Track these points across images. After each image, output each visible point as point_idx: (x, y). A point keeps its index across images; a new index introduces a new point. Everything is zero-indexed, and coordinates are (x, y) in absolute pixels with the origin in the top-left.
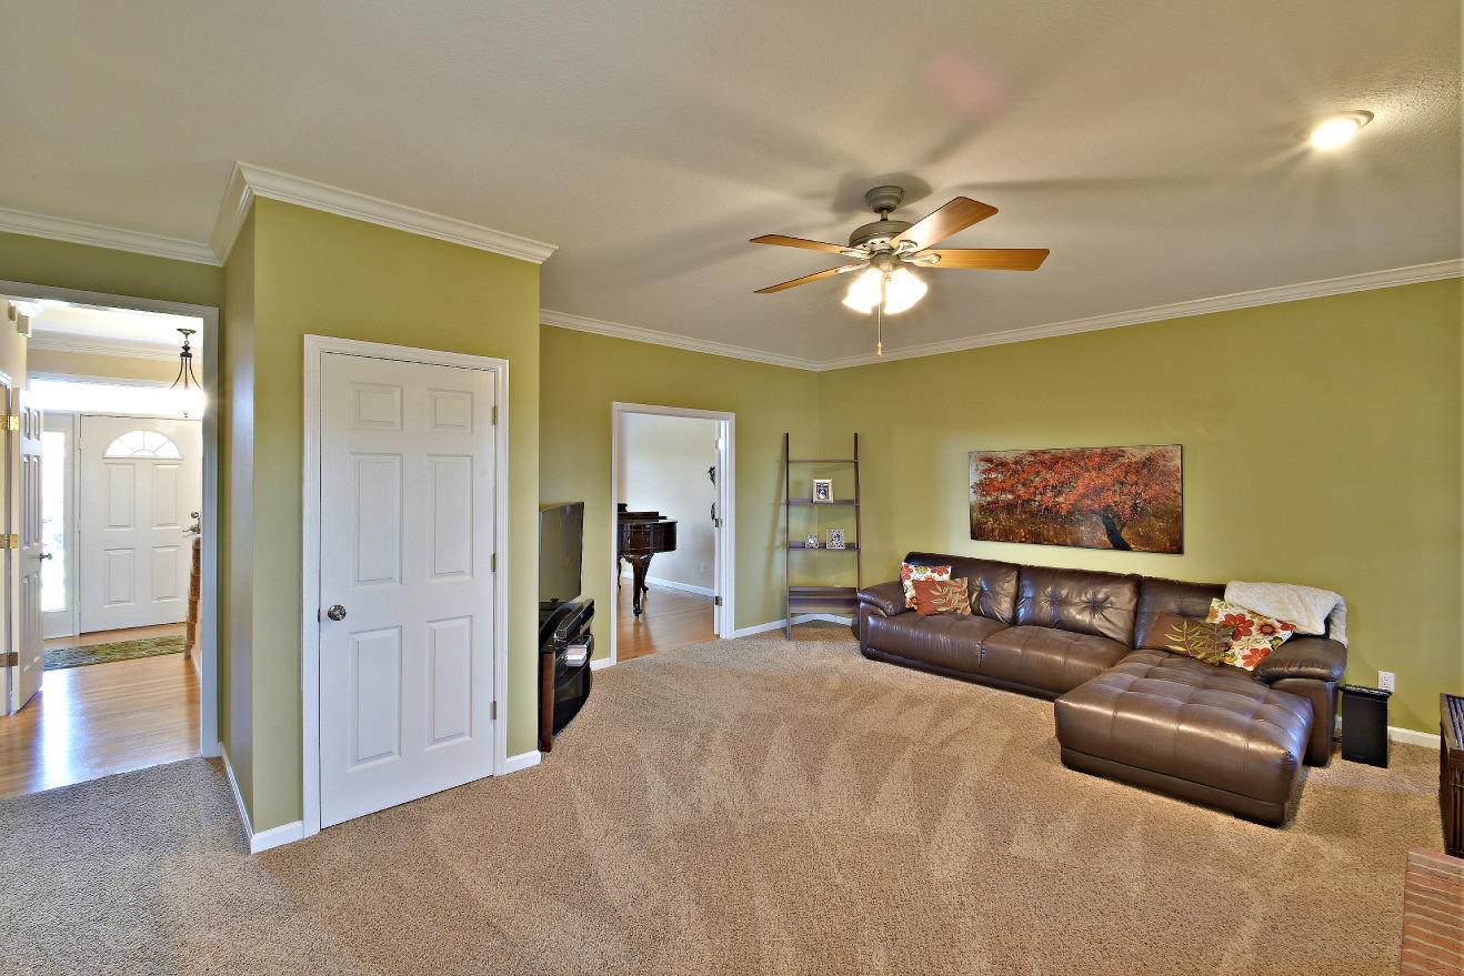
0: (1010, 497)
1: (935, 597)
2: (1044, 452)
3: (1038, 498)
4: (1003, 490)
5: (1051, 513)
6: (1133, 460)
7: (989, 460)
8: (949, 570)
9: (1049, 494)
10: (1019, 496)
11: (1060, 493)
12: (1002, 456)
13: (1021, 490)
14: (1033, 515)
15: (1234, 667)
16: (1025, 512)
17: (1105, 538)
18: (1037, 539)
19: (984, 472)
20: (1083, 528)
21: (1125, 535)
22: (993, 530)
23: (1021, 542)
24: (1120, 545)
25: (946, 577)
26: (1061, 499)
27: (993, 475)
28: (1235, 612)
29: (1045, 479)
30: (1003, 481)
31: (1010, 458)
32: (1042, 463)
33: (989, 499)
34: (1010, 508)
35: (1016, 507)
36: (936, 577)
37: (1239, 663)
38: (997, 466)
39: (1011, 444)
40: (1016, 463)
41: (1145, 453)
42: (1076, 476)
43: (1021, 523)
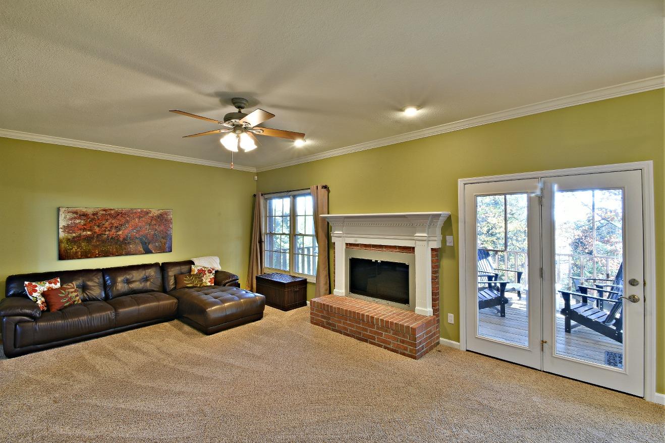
0: (89, 233)
1: (62, 298)
2: (111, 210)
3: (107, 233)
4: (84, 230)
5: (115, 240)
6: (155, 215)
7: (76, 213)
8: (59, 280)
9: (114, 230)
10: (95, 232)
11: (120, 230)
12: (84, 210)
13: (97, 229)
14: (104, 242)
15: (207, 286)
16: (99, 241)
17: (142, 249)
18: (106, 254)
19: (71, 219)
20: (131, 246)
21: (150, 247)
22: (76, 252)
23: (96, 257)
24: (148, 251)
25: (59, 285)
26: (120, 233)
27: (78, 221)
28: (199, 268)
29: (111, 223)
30: (85, 225)
31: (90, 211)
32: (110, 215)
33: (74, 235)
34: (88, 239)
35: (93, 238)
36: (53, 286)
37: (209, 284)
38: (80, 215)
39: (91, 204)
40: (94, 214)
41: (159, 212)
42: (128, 222)
43: (96, 247)
